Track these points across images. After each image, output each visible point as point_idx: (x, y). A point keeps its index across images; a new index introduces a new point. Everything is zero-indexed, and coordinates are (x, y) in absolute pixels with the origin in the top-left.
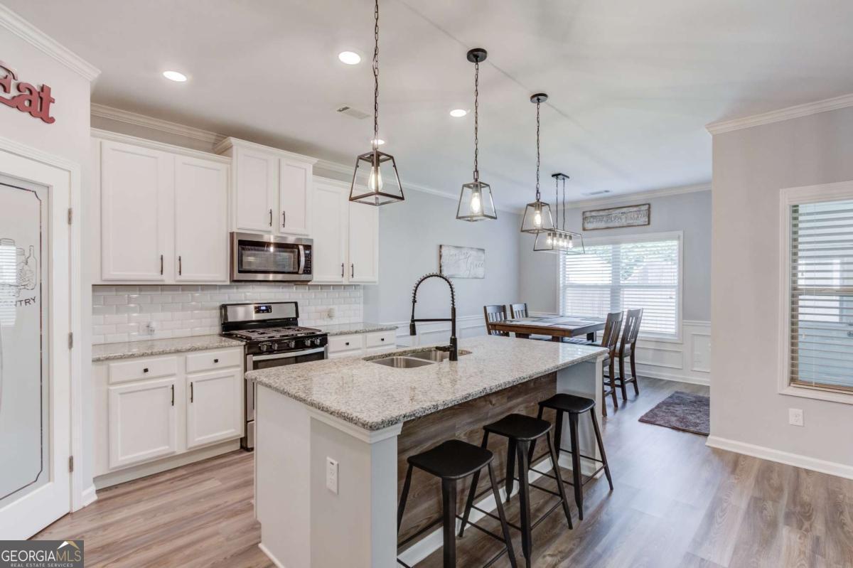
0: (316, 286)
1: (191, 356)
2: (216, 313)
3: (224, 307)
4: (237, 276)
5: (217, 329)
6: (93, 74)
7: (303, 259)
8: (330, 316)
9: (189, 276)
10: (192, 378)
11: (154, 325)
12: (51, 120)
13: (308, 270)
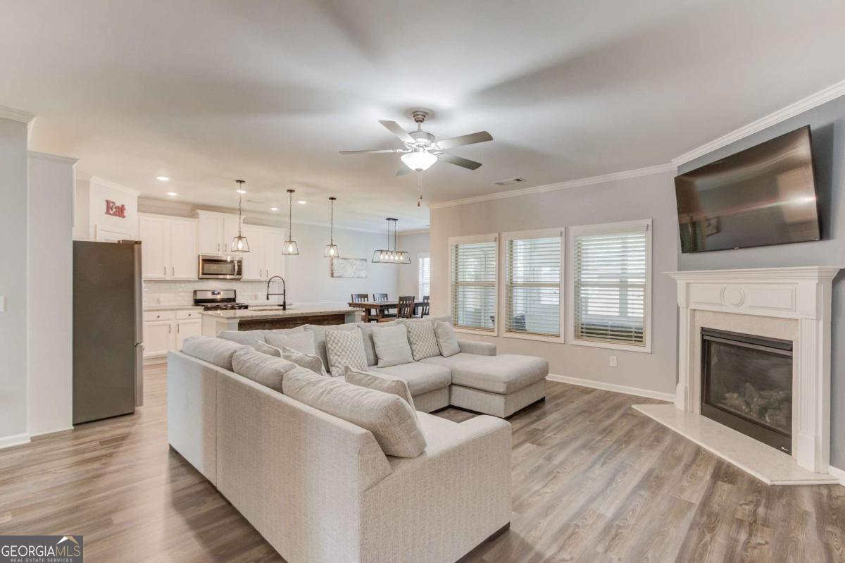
0: (244, 282)
1: (178, 312)
2: (192, 294)
3: (195, 292)
4: (201, 276)
5: (192, 302)
6: (137, 193)
7: (236, 268)
8: (256, 298)
9: (178, 276)
10: (179, 322)
11: (161, 299)
12: (124, 217)
13: (240, 273)
